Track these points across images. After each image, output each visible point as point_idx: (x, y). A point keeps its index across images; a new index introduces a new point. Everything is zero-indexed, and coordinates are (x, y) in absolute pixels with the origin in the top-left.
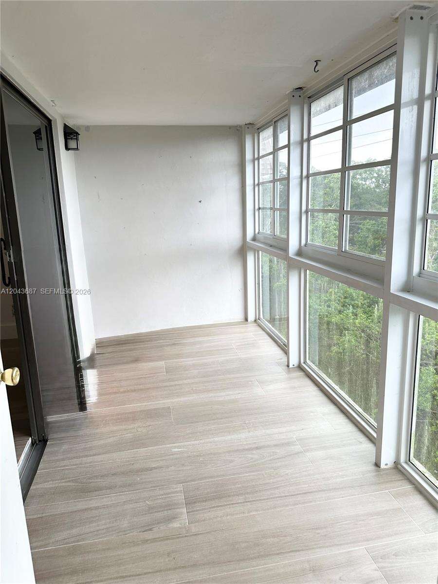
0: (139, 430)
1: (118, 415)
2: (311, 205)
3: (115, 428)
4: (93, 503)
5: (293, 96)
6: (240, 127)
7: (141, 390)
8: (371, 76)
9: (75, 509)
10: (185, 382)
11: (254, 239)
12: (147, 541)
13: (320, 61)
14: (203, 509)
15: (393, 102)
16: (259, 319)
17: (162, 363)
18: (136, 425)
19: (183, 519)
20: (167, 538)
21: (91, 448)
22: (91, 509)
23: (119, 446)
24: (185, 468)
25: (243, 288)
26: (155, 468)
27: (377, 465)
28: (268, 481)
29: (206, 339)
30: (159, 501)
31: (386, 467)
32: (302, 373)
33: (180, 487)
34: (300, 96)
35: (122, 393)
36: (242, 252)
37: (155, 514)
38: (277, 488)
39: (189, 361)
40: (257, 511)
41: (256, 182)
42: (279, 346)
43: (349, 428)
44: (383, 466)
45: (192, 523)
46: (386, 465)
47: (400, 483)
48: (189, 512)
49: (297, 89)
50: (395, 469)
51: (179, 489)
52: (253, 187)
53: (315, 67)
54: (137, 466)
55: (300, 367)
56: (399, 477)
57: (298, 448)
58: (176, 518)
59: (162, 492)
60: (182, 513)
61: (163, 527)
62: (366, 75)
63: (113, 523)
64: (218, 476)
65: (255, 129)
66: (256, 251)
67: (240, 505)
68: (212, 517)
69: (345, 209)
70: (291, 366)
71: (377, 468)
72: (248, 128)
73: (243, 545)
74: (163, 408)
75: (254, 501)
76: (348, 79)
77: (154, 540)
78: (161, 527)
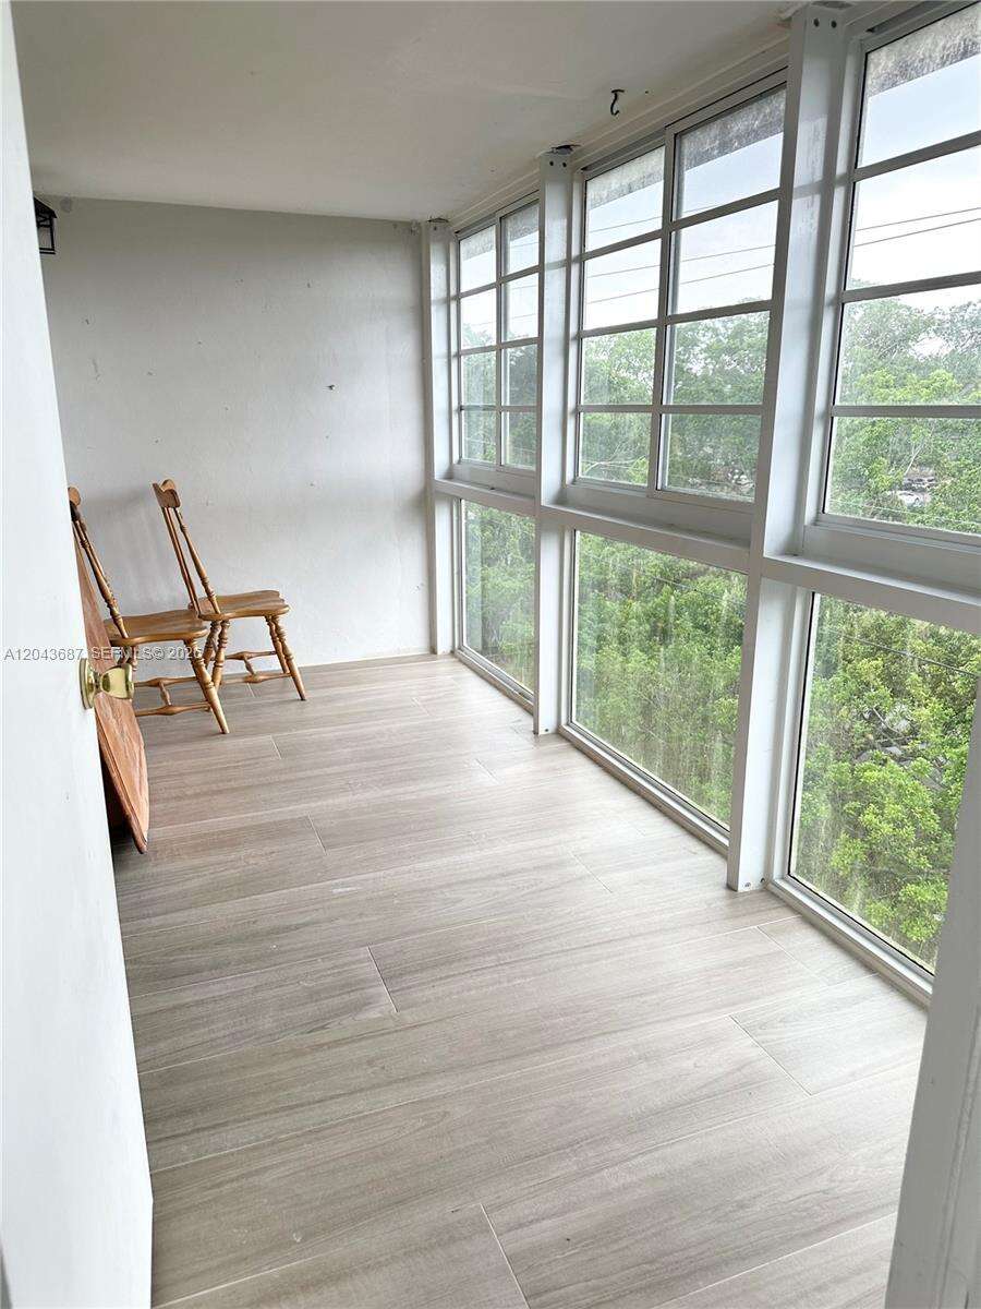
0: (252, 861)
1: (193, 838)
2: (586, 398)
3: (196, 862)
4: (188, 997)
5: (552, 164)
6: (418, 224)
7: (234, 790)
8: (724, 131)
9: (153, 1008)
10: (329, 770)
11: (450, 475)
12: (322, 1045)
13: (623, 91)
14: (419, 985)
15: (776, 185)
16: (460, 649)
17: (266, 739)
18: (243, 854)
19: (384, 1004)
20: (362, 1038)
21: (152, 901)
22: (187, 1006)
23: (217, 892)
24: (366, 919)
25: (425, 583)
26: (306, 925)
27: (731, 887)
28: (536, 927)
29: (353, 689)
30: (329, 980)
31: (747, 889)
32: (564, 744)
33: (364, 952)
34: (565, 165)
35: (190, 797)
36: (424, 503)
37: (325, 1002)
38: (555, 937)
39: (328, 733)
40: (524, 977)
41: (454, 349)
42: (510, 696)
43: (669, 831)
44: (741, 888)
45: (403, 1008)
46: (748, 885)
47: (774, 913)
48: (393, 992)
49: (561, 147)
50: (761, 891)
51: (362, 956)
52: (446, 360)
53: (613, 105)
54: (263, 925)
55: (559, 733)
56: (773, 903)
57: (580, 869)
58: (370, 1003)
59: (329, 964)
60: (380, 995)
61: (347, 1021)
62: (714, 129)
63: (242, 1024)
64: (437, 927)
65: (452, 232)
66: (454, 500)
67: (491, 970)
68: (440, 995)
69: (664, 403)
70: (542, 732)
71: (729, 892)
72: (435, 229)
73: (511, 1034)
74: (293, 820)
75: (516, 961)
76: (676, 135)
77: (337, 1043)
78: (344, 1022)
